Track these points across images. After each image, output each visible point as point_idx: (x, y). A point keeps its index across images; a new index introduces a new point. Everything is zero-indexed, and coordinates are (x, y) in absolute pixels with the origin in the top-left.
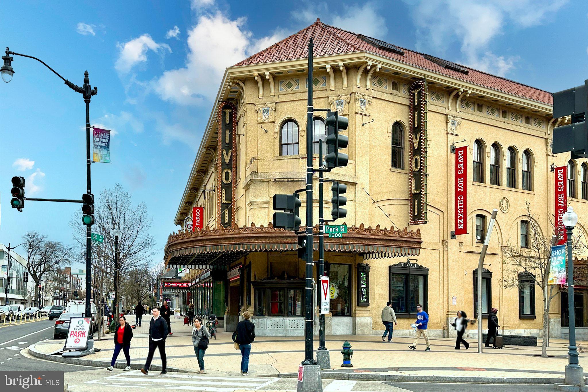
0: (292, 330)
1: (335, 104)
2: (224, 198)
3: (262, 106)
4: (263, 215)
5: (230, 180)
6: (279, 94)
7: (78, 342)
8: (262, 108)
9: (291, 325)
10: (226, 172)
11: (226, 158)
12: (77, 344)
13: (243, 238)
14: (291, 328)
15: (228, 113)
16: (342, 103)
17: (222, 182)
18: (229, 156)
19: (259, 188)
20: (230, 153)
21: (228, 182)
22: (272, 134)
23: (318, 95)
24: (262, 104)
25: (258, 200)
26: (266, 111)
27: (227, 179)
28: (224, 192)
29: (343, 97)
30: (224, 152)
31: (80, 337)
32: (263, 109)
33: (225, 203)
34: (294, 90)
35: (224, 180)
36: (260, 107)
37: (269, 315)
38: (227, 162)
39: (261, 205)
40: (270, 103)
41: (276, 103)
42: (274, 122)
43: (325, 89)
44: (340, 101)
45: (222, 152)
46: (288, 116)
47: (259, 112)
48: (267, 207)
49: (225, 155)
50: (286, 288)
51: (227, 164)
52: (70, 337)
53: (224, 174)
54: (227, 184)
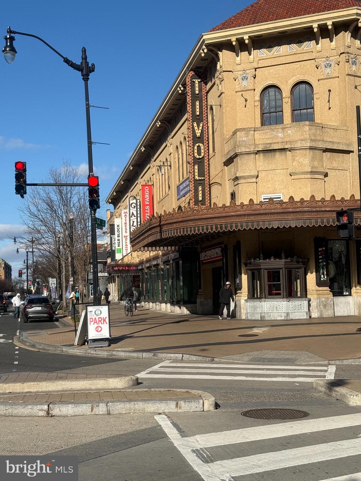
0: (292, 312)
1: (323, 66)
2: (196, 174)
3: (240, 73)
4: (251, 190)
5: (203, 155)
6: (259, 59)
7: (101, 330)
8: (240, 75)
9: (291, 307)
10: (198, 146)
11: (197, 131)
12: (99, 333)
13: (240, 216)
14: (291, 311)
15: (197, 82)
16: (331, 65)
17: (194, 157)
18: (201, 128)
19: (245, 162)
20: (201, 125)
21: (201, 157)
22: (253, 103)
23: (303, 57)
24: (240, 71)
25: (245, 175)
26: (245, 78)
27: (199, 153)
28: (196, 167)
29: (331, 58)
30: (195, 125)
31: (102, 324)
32: (242, 76)
33: (198, 179)
34: (275, 53)
35: (196, 154)
36: (239, 74)
37: (265, 298)
38: (198, 135)
39: (249, 179)
40: (249, 70)
41: (256, 69)
42: (254, 90)
43: (310, 50)
44: (328, 62)
45: (193, 125)
46: (270, 82)
47: (237, 80)
48: (255, 181)
49: (196, 128)
50: (284, 269)
51: (199, 138)
52: (90, 325)
53: (196, 148)
54: (199, 159)
